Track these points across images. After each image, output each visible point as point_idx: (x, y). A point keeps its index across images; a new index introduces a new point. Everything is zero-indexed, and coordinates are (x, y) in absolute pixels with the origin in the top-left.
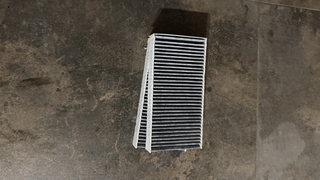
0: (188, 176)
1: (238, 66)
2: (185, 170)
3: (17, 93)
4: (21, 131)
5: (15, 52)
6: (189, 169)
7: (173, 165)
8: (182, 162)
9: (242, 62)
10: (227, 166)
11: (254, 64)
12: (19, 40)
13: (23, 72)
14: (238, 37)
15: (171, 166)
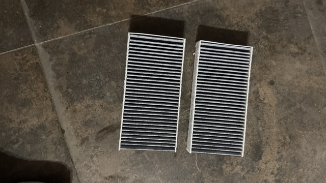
0: (276, 175)
1: (293, 49)
2: (271, 171)
3: (97, 144)
4: (111, 177)
5: (85, 109)
6: (276, 169)
7: (258, 169)
8: (266, 164)
9: (297, 44)
10: (314, 154)
11: (311, 41)
12: (85, 98)
13: (97, 124)
14: (284, 20)
15: (256, 170)
